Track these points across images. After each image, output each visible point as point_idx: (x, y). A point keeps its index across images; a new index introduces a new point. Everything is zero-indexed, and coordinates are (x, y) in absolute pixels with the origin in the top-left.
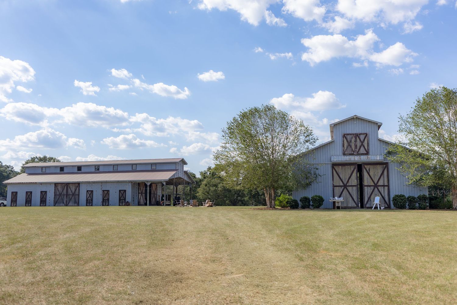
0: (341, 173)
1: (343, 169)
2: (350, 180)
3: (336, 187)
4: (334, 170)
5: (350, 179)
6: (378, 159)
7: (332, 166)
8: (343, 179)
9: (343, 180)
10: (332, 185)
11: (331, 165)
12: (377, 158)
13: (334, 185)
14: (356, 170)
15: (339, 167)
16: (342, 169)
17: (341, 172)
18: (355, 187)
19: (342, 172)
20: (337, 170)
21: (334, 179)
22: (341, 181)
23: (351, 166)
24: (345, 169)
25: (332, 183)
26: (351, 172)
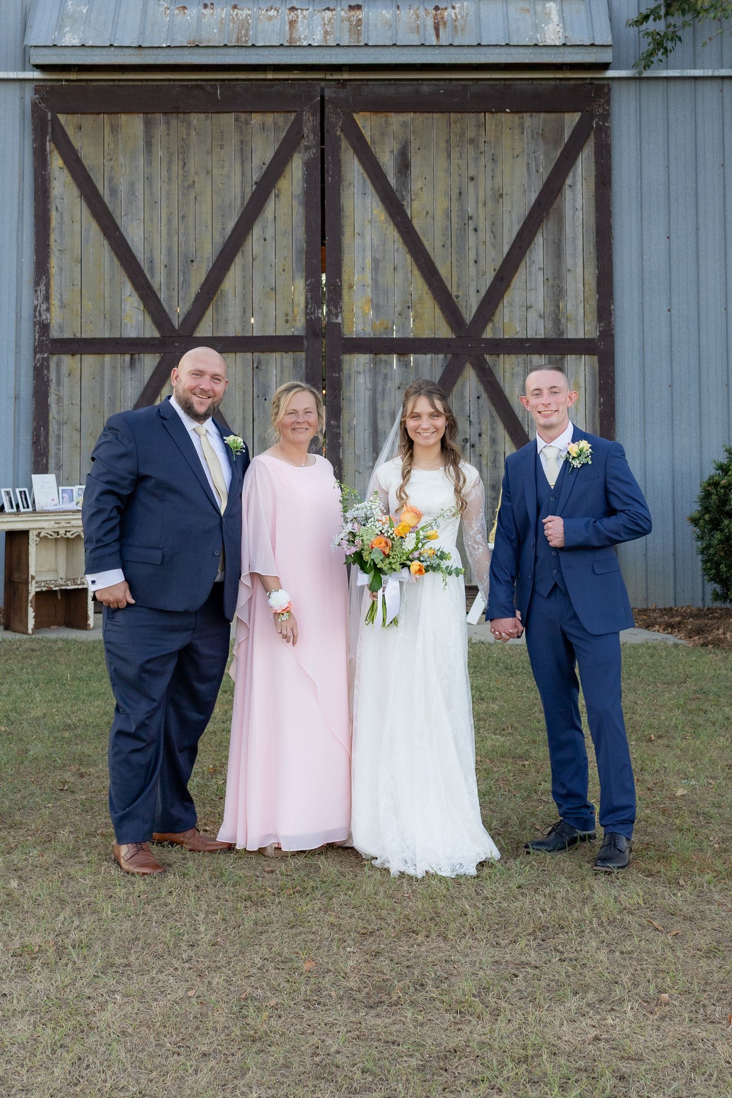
0: (132, 193)
1: (159, 153)
2: (232, 280)
3: (68, 362)
4: (56, 162)
5: (238, 260)
6: (552, 34)
7: (34, 105)
8: (161, 258)
9: (159, 280)
10: (27, 326)
11: (29, 94)
12: (536, 28)
13: (44, 327)
14: (307, 165)
15: (115, 129)
16: (149, 145)
17: (132, 184)
18: (287, 359)
19: (149, 179)
20: (86, 162)
21: (54, 262)
22: (129, 288)
23: (256, 119)
24: (183, 150)
25: (27, 312)
26: (249, 191)
